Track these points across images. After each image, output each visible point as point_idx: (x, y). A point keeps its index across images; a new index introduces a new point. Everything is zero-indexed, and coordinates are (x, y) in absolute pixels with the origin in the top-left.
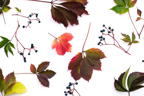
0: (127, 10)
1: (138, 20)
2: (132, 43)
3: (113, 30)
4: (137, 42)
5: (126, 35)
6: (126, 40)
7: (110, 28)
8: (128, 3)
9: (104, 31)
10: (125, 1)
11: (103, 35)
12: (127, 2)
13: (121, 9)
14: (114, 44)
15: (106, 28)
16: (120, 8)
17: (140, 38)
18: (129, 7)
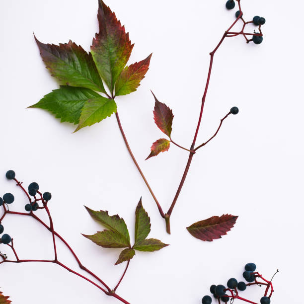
0: (109, 107)
1: (159, 151)
2: (136, 252)
3: (47, 197)
4: (157, 245)
5: (111, 214)
6: (107, 240)
7: (34, 188)
8: (113, 73)
9: (9, 198)
10: (98, 68)
11: (7, 215)
12: (108, 68)
13: (79, 105)
14: (54, 259)
15: (19, 184)
16: (74, 97)
17: (168, 231)
18: (117, 94)
